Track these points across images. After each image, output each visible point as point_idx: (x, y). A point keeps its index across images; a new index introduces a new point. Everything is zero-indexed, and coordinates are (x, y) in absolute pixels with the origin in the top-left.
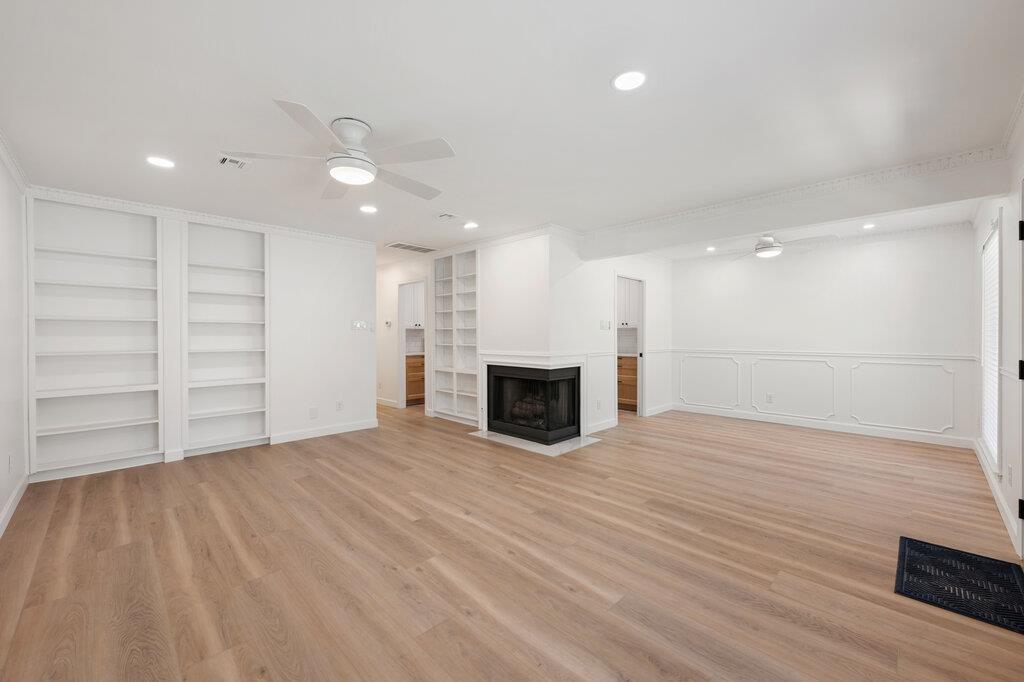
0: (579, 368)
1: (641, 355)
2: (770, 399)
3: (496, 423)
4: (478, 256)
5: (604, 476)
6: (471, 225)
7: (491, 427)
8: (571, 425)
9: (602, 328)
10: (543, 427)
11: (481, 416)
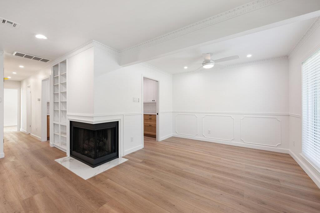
0: (118, 122)
1: (158, 114)
2: (209, 132)
3: (74, 152)
4: (67, 63)
7: (71, 155)
8: (114, 152)
9: (134, 101)
10: (93, 156)
11: (67, 148)
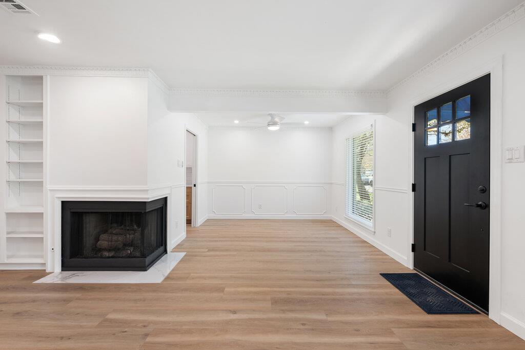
0: (166, 199)
1: (195, 185)
2: (260, 207)
3: (76, 261)
4: (48, 83)
5: (220, 289)
6: (49, 38)
7: (65, 267)
9: (179, 166)
10: (138, 254)
